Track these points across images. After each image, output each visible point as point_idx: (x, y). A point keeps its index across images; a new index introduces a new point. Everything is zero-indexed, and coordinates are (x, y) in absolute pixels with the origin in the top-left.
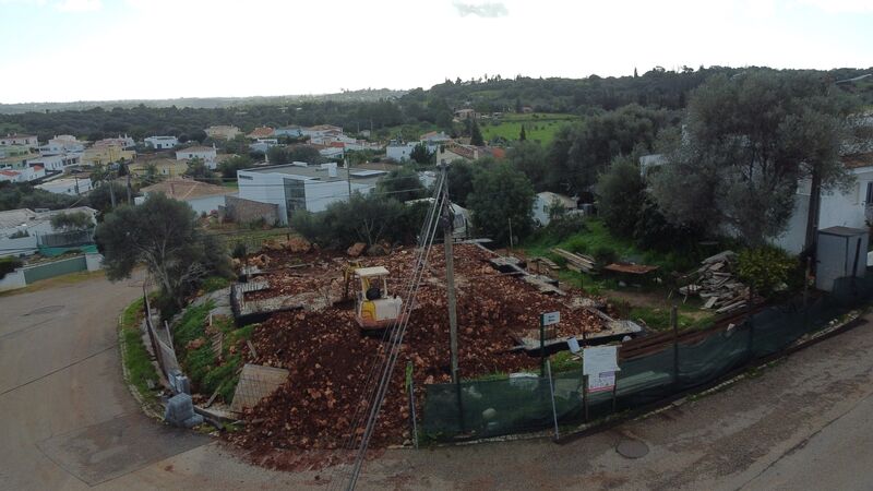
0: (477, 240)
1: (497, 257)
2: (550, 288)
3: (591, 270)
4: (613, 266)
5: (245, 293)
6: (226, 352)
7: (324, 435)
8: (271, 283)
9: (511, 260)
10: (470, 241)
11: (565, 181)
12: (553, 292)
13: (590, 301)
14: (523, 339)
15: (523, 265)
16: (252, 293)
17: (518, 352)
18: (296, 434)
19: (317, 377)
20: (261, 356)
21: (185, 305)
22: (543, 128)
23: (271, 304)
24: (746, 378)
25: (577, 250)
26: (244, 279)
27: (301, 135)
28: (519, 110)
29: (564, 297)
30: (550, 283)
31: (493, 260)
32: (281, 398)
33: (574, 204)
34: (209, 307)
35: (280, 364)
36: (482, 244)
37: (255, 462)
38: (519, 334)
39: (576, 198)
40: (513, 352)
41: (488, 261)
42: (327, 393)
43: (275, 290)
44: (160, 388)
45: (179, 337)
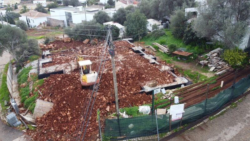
0: (127, 39)
1: (134, 47)
2: (153, 61)
3: (167, 52)
4: (176, 52)
5: (43, 64)
6: (33, 90)
7: (66, 134)
8: (53, 59)
9: (139, 48)
10: (125, 40)
11: (157, 15)
12: (155, 63)
13: (168, 67)
14: (144, 87)
15: (143, 50)
16: (45, 63)
17: (142, 93)
18: (55, 132)
19: (64, 107)
20: (44, 95)
21: (23, 66)
23: (51, 69)
24: (231, 107)
25: (162, 43)
26: (43, 57)
29: (159, 65)
30: (153, 58)
31: (133, 48)
32: (50, 116)
33: (160, 24)
34: (30, 68)
35: (50, 100)
36: (129, 40)
38: (142, 84)
39: (161, 21)
40: (140, 93)
41: (131, 48)
42: (68, 114)
43: (54, 62)
44: (9, 104)
45: (19, 81)
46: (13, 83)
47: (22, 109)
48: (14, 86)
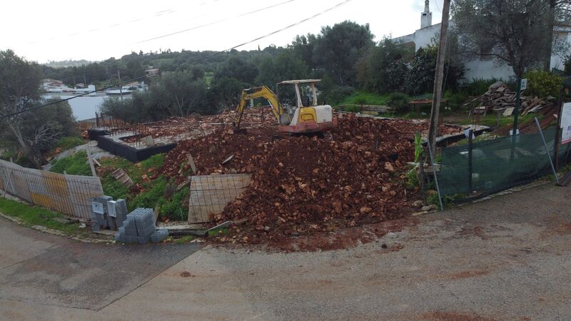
4: (414, 102)
8: (140, 132)
16: (128, 138)
19: (282, 175)
25: (361, 103)
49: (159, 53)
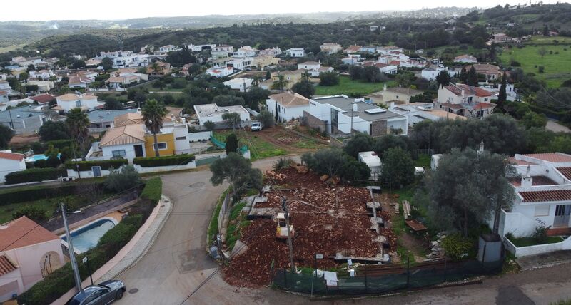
0: (373, 187)
1: (372, 201)
2: (376, 227)
3: (406, 219)
5: (257, 203)
6: (239, 230)
7: (249, 275)
8: (269, 199)
9: (375, 205)
10: (370, 187)
12: (375, 230)
13: (385, 239)
14: (337, 254)
15: (378, 209)
16: (259, 203)
17: (331, 259)
18: (242, 272)
19: (256, 252)
20: (244, 238)
21: (240, 199)
22: (557, 53)
23: (261, 212)
24: (400, 295)
26: (261, 194)
27: (377, 52)
28: (546, 34)
29: (376, 234)
30: (379, 224)
31: (368, 204)
32: (243, 257)
34: (244, 205)
35: (247, 243)
36: (374, 190)
37: (224, 279)
38: (338, 251)
40: (329, 259)
42: (256, 259)
43: (268, 203)
44: (216, 239)
45: (230, 217)
46: (225, 217)
47: (224, 246)
48: (225, 220)
49: (528, 5)
